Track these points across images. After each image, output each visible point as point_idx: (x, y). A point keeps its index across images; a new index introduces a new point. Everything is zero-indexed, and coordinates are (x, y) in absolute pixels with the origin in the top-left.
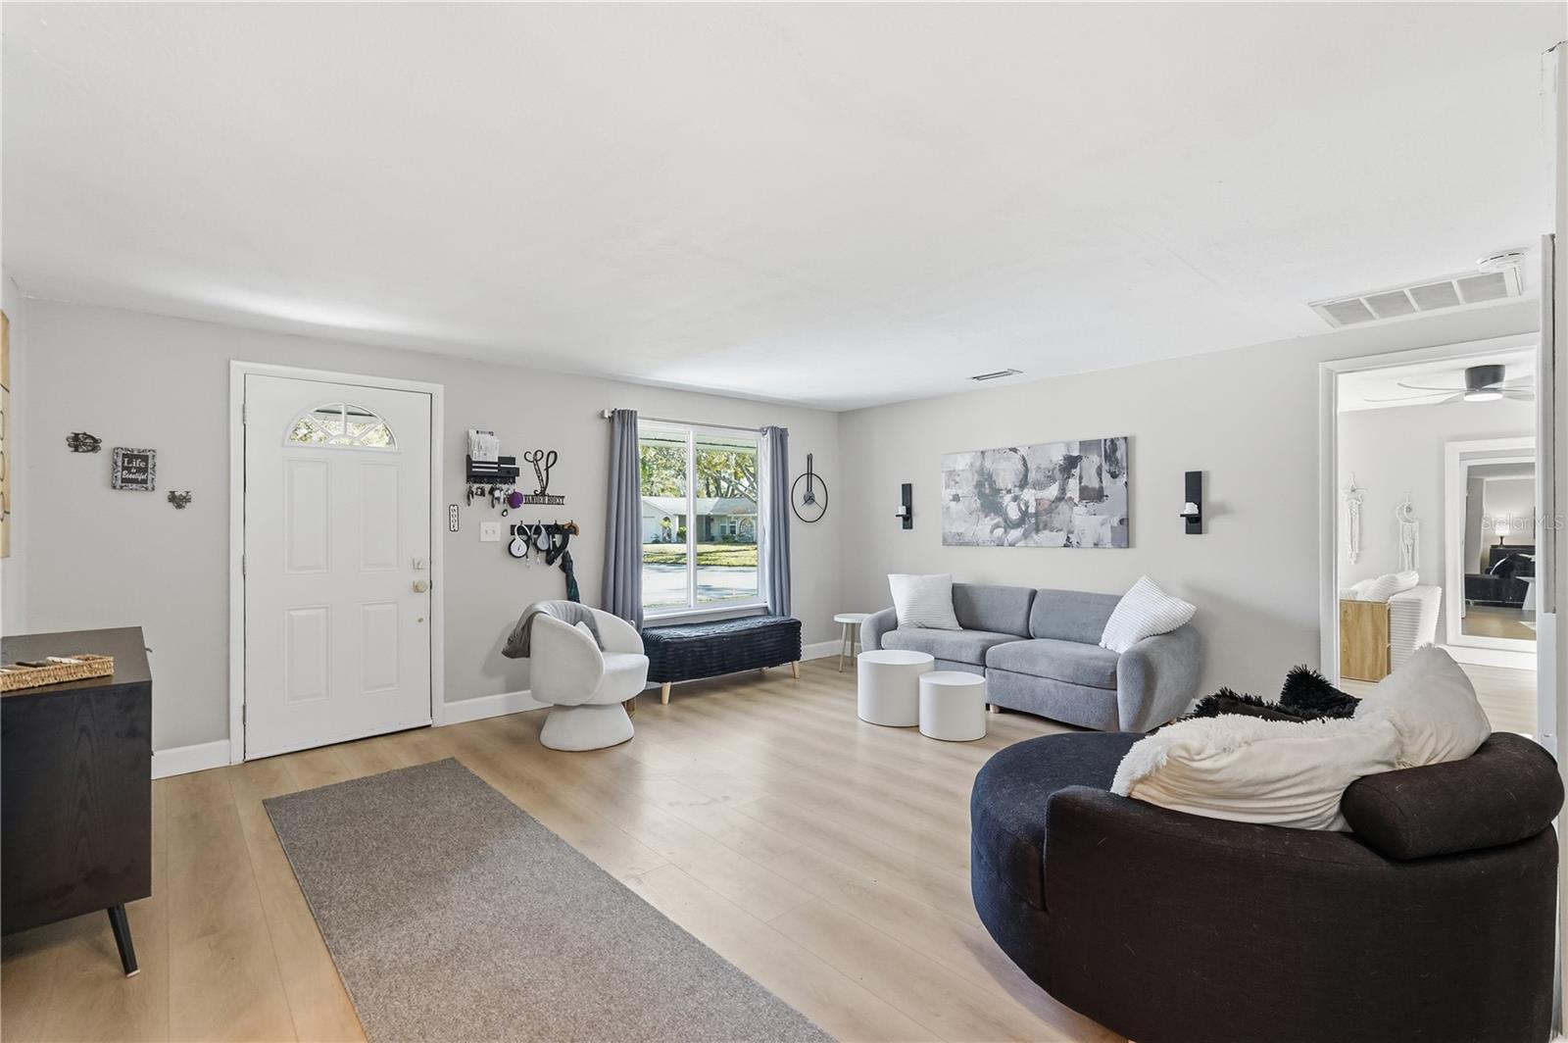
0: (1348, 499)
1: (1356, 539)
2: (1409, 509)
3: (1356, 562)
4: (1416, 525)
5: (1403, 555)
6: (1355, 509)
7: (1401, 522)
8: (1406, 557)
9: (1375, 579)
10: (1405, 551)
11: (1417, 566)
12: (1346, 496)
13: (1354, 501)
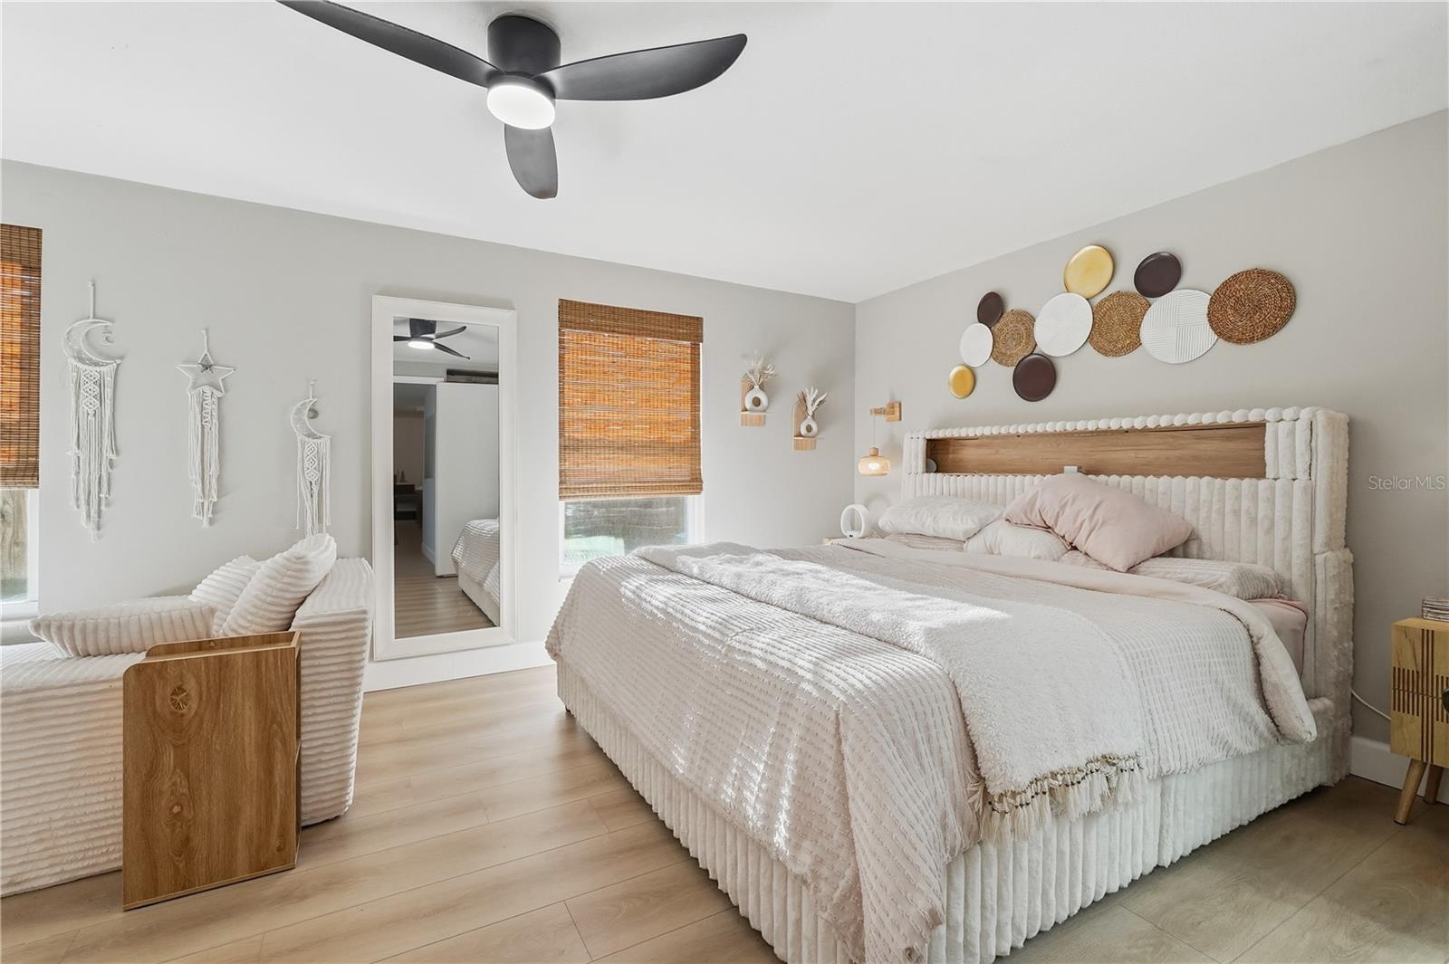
0: (195, 386)
1: (213, 470)
2: (314, 413)
3: (211, 522)
4: (326, 440)
5: (303, 502)
6: (211, 406)
7: (300, 437)
8: (308, 504)
9: (261, 556)
10: (306, 494)
11: (327, 521)
12: (191, 377)
13: (208, 390)
